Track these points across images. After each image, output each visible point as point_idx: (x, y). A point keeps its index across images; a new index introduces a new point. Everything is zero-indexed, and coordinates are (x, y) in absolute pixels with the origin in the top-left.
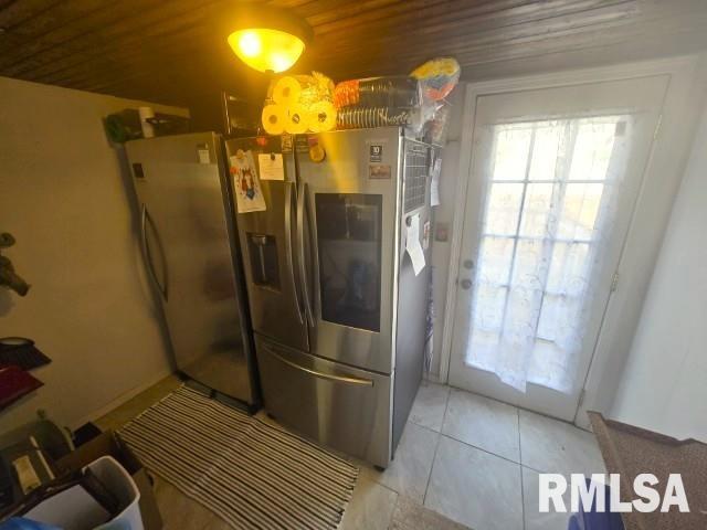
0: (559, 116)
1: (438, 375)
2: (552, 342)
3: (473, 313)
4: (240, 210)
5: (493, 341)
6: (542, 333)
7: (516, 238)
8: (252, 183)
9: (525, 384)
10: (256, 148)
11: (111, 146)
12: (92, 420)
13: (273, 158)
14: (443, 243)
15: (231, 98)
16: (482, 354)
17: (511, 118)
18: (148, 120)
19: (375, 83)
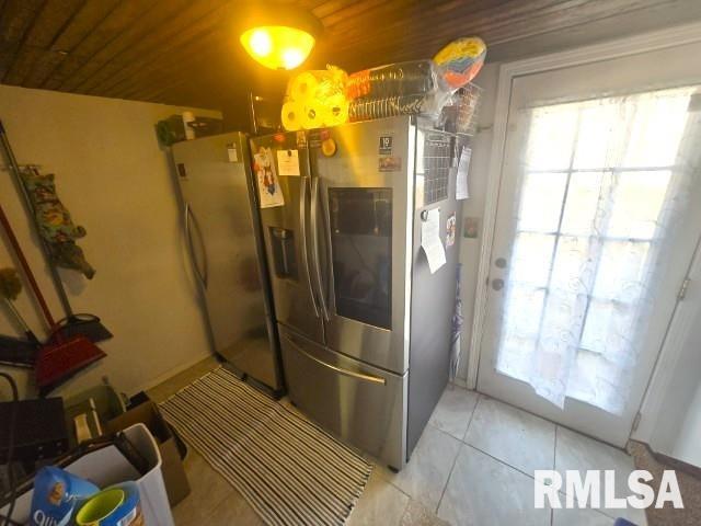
0: (611, 93)
1: (465, 380)
2: (600, 354)
3: (505, 317)
4: (263, 205)
5: (528, 348)
6: (587, 343)
7: (557, 234)
8: (273, 180)
9: (563, 399)
10: (274, 145)
11: (162, 149)
12: (145, 390)
13: (290, 154)
14: (472, 240)
15: (257, 98)
16: (515, 361)
17: (551, 99)
18: (190, 124)
19: (385, 72)
